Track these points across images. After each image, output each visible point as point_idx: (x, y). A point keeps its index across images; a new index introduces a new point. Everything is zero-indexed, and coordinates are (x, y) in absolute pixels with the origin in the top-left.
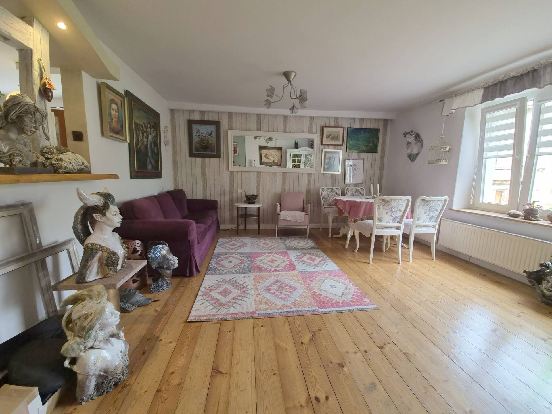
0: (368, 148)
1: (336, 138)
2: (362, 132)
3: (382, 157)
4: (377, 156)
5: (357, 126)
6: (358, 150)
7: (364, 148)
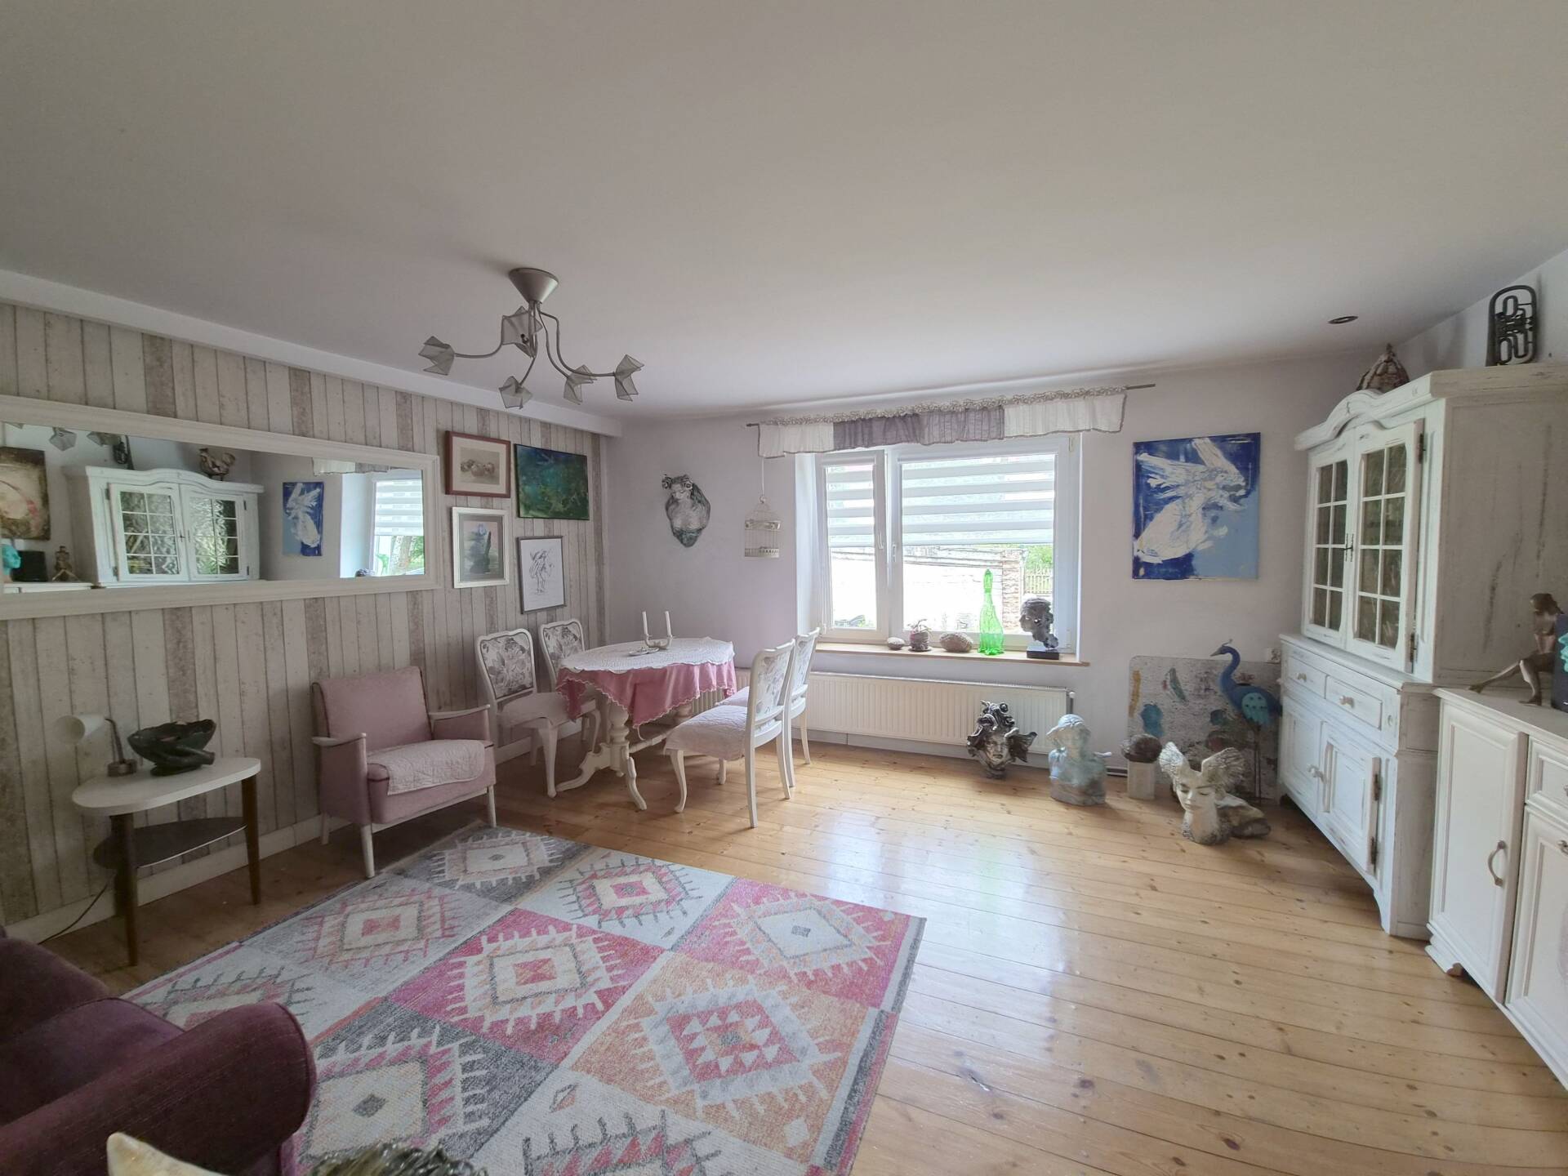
0: (568, 506)
1: (488, 473)
2: (551, 461)
3: (598, 532)
4: (588, 526)
5: (537, 443)
6: (546, 513)
7: (560, 507)
